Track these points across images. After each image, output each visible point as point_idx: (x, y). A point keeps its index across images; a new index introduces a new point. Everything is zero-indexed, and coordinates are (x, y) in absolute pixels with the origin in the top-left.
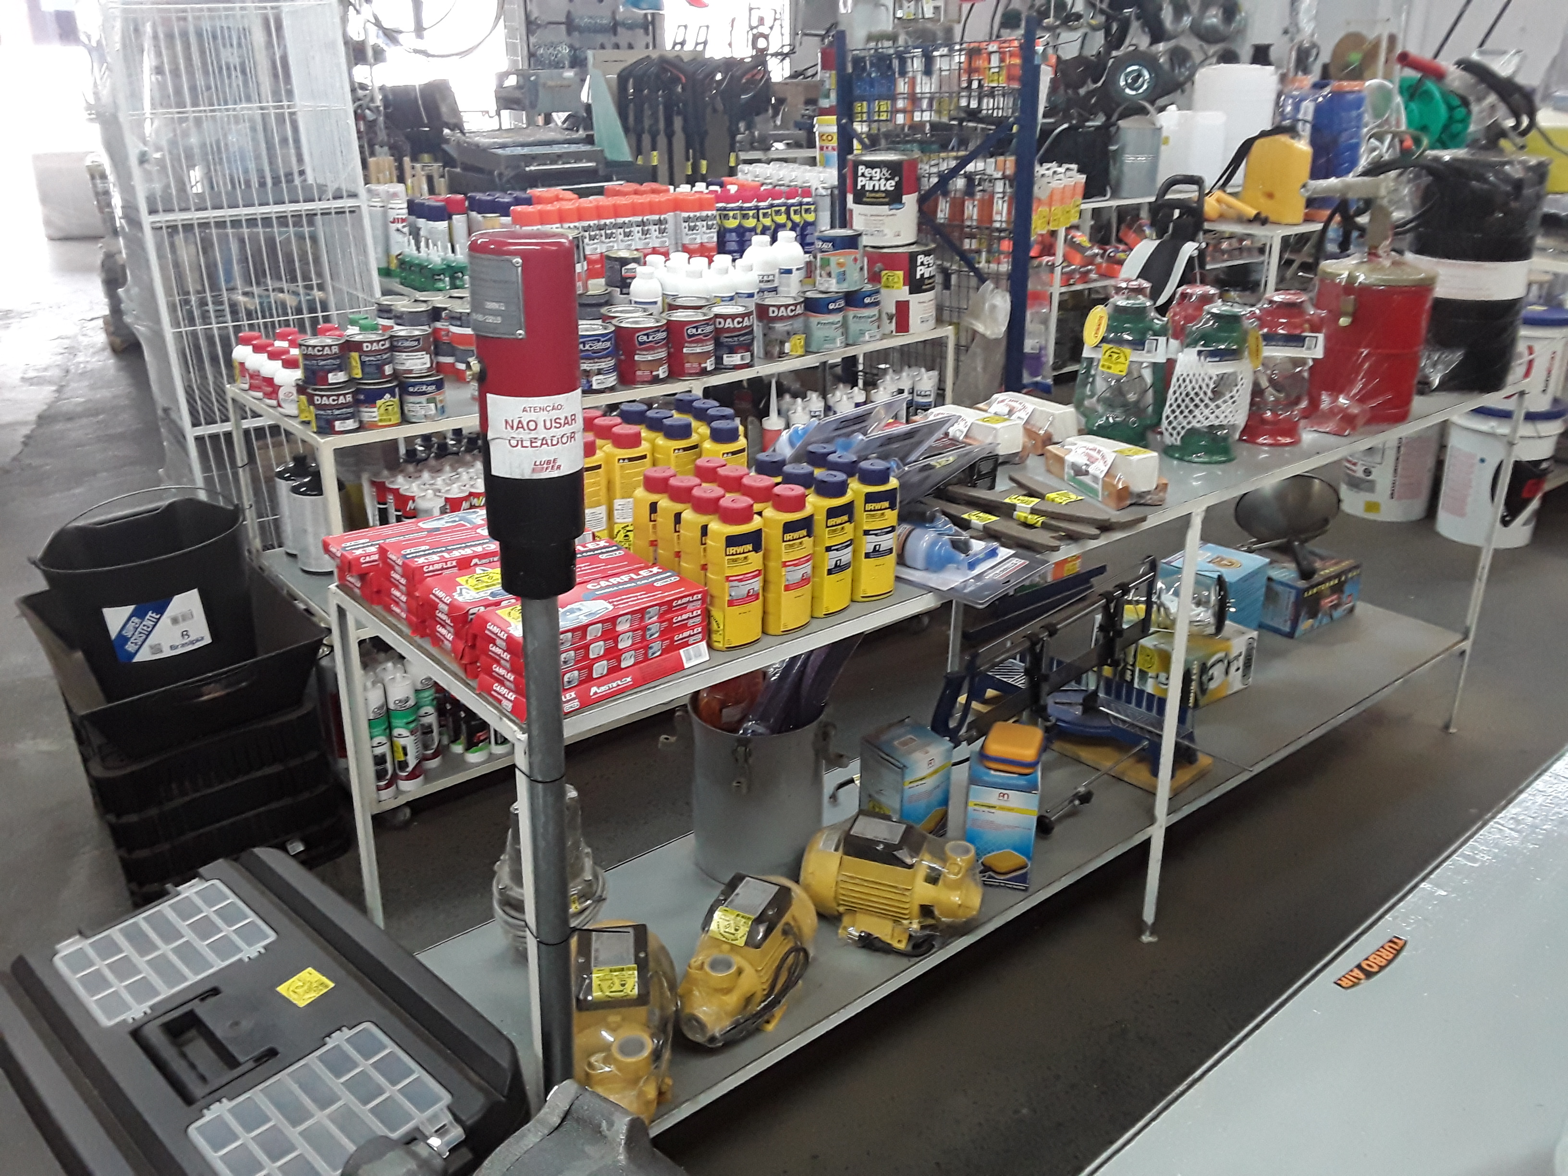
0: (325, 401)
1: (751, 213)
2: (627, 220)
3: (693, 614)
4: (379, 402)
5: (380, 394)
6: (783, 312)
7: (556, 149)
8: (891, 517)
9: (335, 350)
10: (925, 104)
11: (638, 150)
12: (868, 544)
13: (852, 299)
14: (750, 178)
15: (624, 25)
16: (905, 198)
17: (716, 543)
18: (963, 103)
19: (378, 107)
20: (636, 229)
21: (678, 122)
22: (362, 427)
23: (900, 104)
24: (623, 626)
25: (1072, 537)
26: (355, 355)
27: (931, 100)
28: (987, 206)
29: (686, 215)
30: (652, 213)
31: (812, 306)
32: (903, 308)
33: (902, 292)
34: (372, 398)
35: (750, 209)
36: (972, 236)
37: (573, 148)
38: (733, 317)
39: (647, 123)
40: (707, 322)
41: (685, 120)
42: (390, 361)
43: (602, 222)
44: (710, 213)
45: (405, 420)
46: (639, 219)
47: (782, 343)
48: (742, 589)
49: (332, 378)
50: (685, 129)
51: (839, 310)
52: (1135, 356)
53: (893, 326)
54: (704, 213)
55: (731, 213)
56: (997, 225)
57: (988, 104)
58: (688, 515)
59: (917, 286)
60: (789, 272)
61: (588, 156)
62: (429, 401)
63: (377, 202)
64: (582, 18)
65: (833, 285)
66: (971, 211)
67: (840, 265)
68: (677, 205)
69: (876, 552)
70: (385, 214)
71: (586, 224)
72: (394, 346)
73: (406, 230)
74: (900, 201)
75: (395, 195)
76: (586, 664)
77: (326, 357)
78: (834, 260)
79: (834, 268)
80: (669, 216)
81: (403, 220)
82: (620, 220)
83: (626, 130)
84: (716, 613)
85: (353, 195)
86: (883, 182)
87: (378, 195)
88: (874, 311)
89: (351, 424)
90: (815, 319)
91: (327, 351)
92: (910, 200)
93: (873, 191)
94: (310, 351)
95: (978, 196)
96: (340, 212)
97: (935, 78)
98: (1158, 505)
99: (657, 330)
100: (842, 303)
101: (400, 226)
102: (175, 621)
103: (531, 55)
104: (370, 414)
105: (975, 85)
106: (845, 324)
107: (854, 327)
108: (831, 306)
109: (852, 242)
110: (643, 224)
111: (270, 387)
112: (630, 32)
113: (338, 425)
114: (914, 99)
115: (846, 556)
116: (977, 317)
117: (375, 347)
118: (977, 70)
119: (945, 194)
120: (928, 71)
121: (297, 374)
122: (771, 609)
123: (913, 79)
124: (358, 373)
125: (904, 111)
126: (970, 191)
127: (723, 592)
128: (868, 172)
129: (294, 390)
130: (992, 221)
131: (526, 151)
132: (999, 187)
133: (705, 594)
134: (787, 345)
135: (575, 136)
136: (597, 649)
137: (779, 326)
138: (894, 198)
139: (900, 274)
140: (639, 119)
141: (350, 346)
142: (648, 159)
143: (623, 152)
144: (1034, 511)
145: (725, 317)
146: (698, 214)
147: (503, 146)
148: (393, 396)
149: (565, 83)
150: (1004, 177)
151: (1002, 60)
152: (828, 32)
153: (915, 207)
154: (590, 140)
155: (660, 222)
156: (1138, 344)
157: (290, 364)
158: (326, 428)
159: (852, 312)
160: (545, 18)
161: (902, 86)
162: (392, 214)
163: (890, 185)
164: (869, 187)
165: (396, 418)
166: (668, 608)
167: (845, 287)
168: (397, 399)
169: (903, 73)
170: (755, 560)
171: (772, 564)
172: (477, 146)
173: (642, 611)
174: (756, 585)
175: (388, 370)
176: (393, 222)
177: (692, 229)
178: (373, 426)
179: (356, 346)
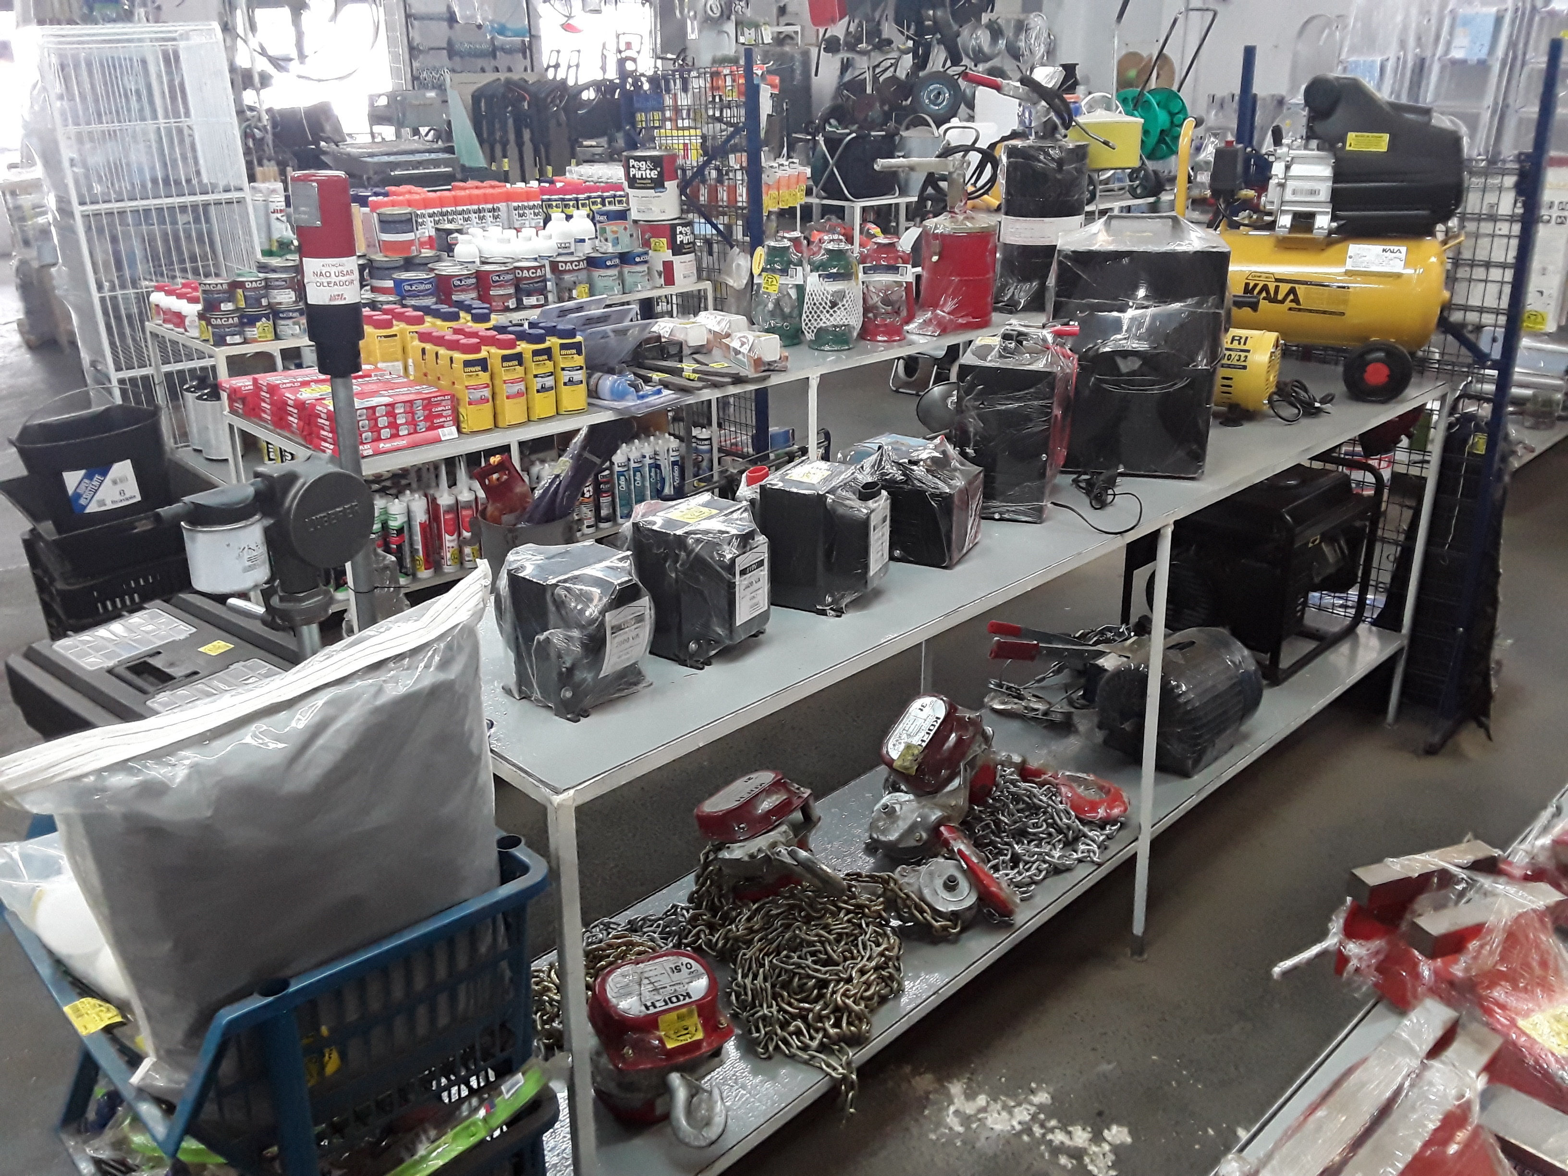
0: (219, 322)
1: (571, 203)
2: (465, 208)
3: (445, 408)
4: (258, 324)
5: (258, 318)
6: (569, 267)
7: (418, 157)
8: (579, 360)
9: (225, 287)
10: (684, 113)
11: (492, 159)
12: (565, 376)
13: (625, 258)
14: (575, 176)
15: (503, 49)
16: (666, 184)
17: (458, 366)
18: (711, 113)
19: (265, 127)
20: (473, 216)
21: (527, 135)
22: (245, 342)
23: (668, 114)
24: (399, 410)
25: (715, 385)
26: (240, 291)
27: (689, 110)
28: (732, 190)
29: (516, 204)
30: (486, 203)
31: (592, 263)
32: (668, 267)
33: (668, 255)
34: (252, 321)
35: (570, 200)
36: (724, 214)
37: (433, 156)
38: (528, 269)
39: (498, 135)
40: (507, 272)
41: (532, 133)
42: (266, 296)
43: (444, 210)
44: (536, 203)
45: (277, 337)
46: (476, 207)
47: (570, 290)
48: (477, 394)
49: (223, 307)
50: (532, 140)
51: (615, 266)
52: (783, 280)
53: (662, 281)
54: (531, 203)
55: (554, 203)
56: (740, 204)
57: (727, 113)
58: (442, 351)
59: (677, 249)
60: (583, 241)
61: (446, 163)
62: (294, 324)
63: (259, 197)
64: (463, 44)
65: (610, 248)
66: (723, 195)
67: (613, 232)
68: (508, 197)
69: (571, 382)
70: (267, 207)
71: (431, 211)
72: (268, 286)
73: (284, 218)
74: (663, 186)
75: (274, 191)
76: (375, 429)
77: (219, 292)
78: (608, 229)
79: (610, 236)
80: (502, 206)
81: (281, 211)
82: (460, 208)
83: (481, 142)
84: (462, 410)
85: (241, 189)
86: (648, 172)
87: (260, 191)
88: (644, 268)
89: (237, 339)
90: (597, 273)
91: (219, 287)
92: (671, 186)
93: (642, 178)
94: (207, 288)
95: (726, 183)
96: (229, 203)
97: (690, 94)
98: (783, 370)
99: (468, 277)
100: (617, 261)
101: (279, 215)
102: (115, 482)
103: (415, 78)
104: (252, 332)
105: (717, 100)
106: (621, 276)
107: (629, 279)
108: (608, 263)
109: (622, 215)
110: (479, 211)
111: (178, 319)
112: (509, 57)
113: (229, 339)
114: (677, 110)
115: (549, 382)
116: (729, 274)
117: (254, 285)
118: (718, 88)
119: (704, 181)
120: (685, 89)
121: (199, 307)
122: (499, 410)
123: (675, 94)
124: (242, 304)
125: (670, 120)
126: (720, 180)
127: (465, 396)
128: (636, 164)
129: (197, 319)
130: (736, 202)
131: (392, 158)
132: (739, 173)
133: (453, 396)
134: (574, 292)
135: (435, 146)
136: (383, 421)
137: (567, 277)
138: (658, 184)
139: (664, 240)
140: (491, 133)
141: (235, 285)
142: (500, 166)
143: (480, 160)
144: (694, 371)
145: (521, 269)
146: (526, 204)
147: (371, 155)
148: (268, 319)
149: (428, 102)
150: (742, 168)
151: (733, 81)
152: (678, 56)
153: (676, 191)
154: (451, 150)
155: (494, 210)
156: (784, 272)
157: (193, 300)
158: (220, 341)
159: (626, 269)
160: (427, 44)
161: (668, 101)
162: (272, 207)
163: (654, 174)
164: (638, 176)
165: (271, 336)
166: (428, 403)
167: (620, 249)
168: (271, 322)
169: (668, 91)
170: (484, 377)
171: (497, 382)
172: (349, 155)
173: (411, 402)
174: (487, 393)
175: (264, 302)
176: (273, 213)
177: (520, 215)
178: (255, 341)
179: (241, 285)
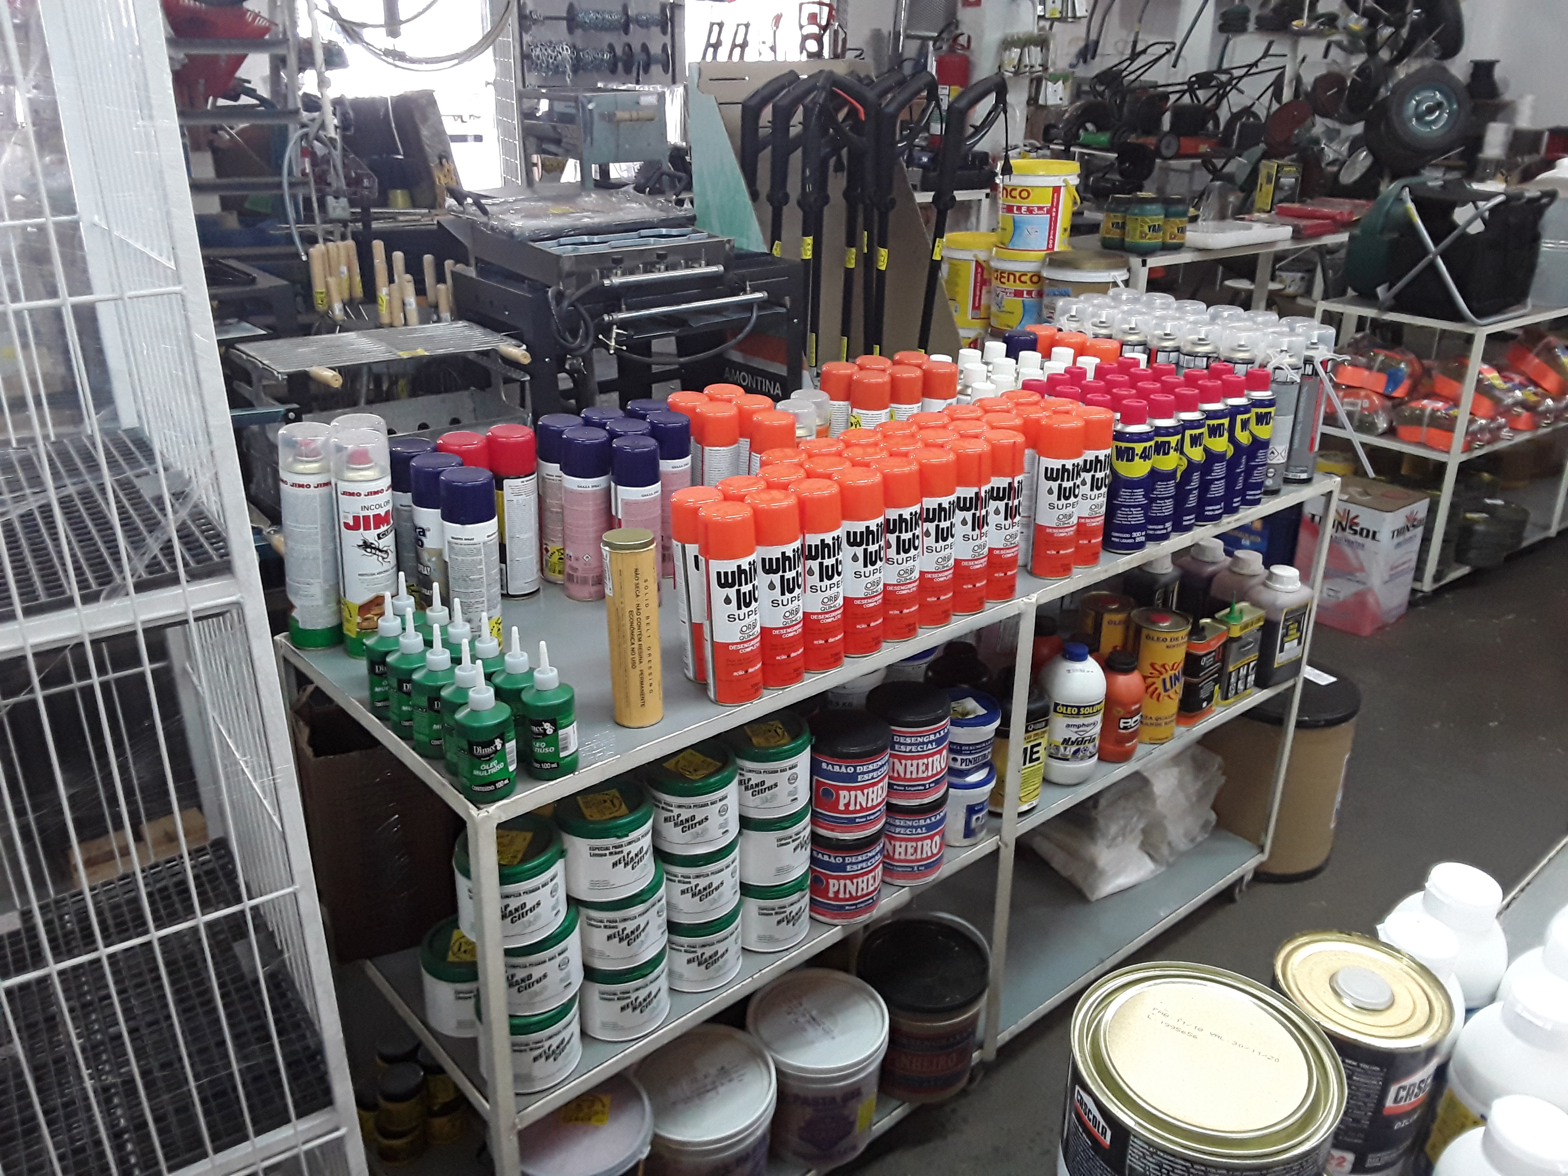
11: (775, 234)
15: (638, 22)
44: (1103, 452)
50: (849, 195)
55: (1139, 447)
64: (587, 13)
73: (388, 542)
75: (360, 458)
81: (380, 519)
101: (371, 535)
143: (752, 235)
149: (642, 114)
152: (942, 33)
160: (541, 12)
172: (511, 234)
176: (356, 527)
